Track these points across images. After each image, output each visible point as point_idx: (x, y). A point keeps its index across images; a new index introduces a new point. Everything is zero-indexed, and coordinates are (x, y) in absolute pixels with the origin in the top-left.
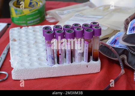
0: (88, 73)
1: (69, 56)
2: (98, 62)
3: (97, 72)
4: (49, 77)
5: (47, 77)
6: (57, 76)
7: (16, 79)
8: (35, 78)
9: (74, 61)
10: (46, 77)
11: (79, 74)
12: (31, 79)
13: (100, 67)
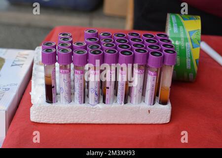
0: (150, 123)
1: (122, 93)
2: (168, 108)
3: (164, 122)
4: (88, 122)
5: (85, 122)
6: (100, 122)
7: (35, 121)
8: (65, 122)
9: (129, 102)
10: (82, 122)
11: (136, 122)
12: (60, 123)
13: (169, 115)
